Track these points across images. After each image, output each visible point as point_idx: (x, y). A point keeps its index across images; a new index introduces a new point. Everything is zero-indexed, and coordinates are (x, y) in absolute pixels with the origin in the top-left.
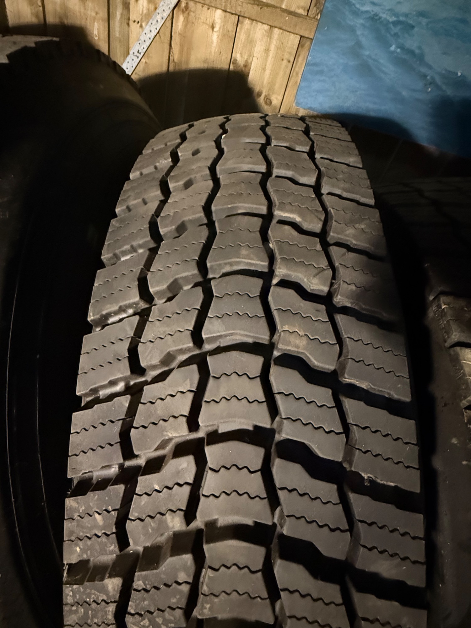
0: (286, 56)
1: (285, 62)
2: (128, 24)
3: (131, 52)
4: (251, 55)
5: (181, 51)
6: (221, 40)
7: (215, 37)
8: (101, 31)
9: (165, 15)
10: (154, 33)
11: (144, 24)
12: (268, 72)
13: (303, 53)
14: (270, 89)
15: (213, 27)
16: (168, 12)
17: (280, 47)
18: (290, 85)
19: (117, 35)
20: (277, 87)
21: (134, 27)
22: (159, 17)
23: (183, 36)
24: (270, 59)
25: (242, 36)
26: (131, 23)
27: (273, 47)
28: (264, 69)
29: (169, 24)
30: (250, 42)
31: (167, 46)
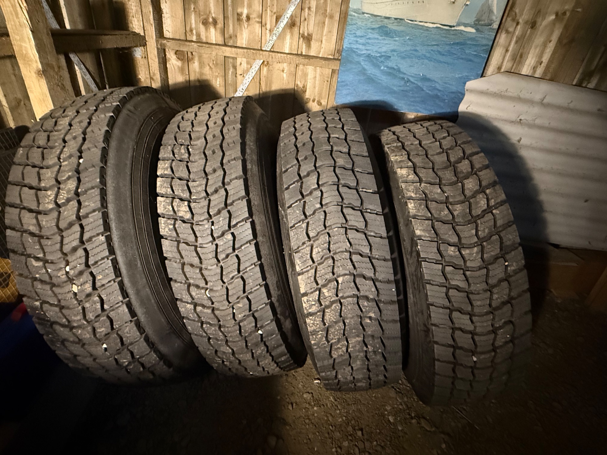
0: (326, 79)
1: (326, 82)
2: (236, 76)
3: (238, 90)
4: (306, 81)
5: (266, 85)
6: (288, 77)
7: (285, 75)
8: (221, 82)
9: (257, 69)
10: (251, 78)
11: (245, 75)
12: (317, 88)
13: (335, 76)
14: (319, 97)
15: (283, 71)
16: (258, 67)
17: (322, 75)
18: (331, 93)
19: (230, 82)
20: (323, 95)
21: (239, 78)
22: (253, 71)
23: (267, 78)
24: (317, 82)
25: (299, 73)
26: (238, 75)
27: (318, 76)
28: (315, 87)
29: (258, 73)
30: (305, 75)
31: (258, 84)
